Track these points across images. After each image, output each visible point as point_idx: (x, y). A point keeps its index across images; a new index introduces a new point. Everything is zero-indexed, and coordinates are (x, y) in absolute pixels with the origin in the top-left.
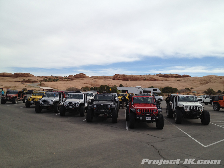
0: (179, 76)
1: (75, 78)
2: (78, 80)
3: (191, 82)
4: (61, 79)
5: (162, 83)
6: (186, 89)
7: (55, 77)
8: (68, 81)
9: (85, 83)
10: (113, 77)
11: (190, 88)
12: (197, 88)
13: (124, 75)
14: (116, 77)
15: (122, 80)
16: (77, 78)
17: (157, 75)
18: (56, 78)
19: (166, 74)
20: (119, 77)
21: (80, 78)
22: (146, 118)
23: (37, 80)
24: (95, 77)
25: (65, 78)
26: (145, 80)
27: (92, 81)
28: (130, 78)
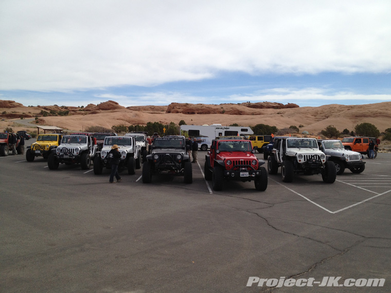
0: (279, 106)
1: (99, 110)
2: (105, 114)
3: (300, 115)
4: (73, 111)
5: (252, 119)
6: (291, 127)
7: (63, 107)
8: (86, 114)
9: (119, 118)
10: (167, 108)
11: (298, 127)
12: (310, 125)
13: (187, 104)
14: (172, 107)
15: (183, 113)
16: (103, 109)
17: (244, 104)
18: (63, 110)
19: (258, 103)
20: (178, 107)
21: (109, 109)
22: (241, 173)
23: (29, 113)
24: (135, 107)
25: (80, 110)
26: (223, 112)
27: (131, 115)
28: (198, 110)
